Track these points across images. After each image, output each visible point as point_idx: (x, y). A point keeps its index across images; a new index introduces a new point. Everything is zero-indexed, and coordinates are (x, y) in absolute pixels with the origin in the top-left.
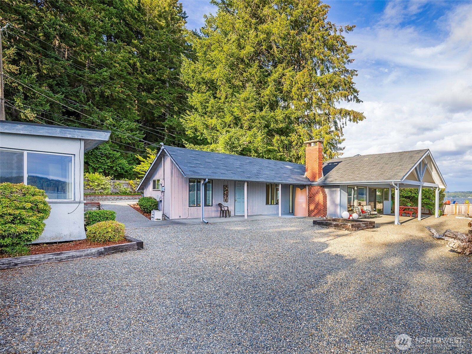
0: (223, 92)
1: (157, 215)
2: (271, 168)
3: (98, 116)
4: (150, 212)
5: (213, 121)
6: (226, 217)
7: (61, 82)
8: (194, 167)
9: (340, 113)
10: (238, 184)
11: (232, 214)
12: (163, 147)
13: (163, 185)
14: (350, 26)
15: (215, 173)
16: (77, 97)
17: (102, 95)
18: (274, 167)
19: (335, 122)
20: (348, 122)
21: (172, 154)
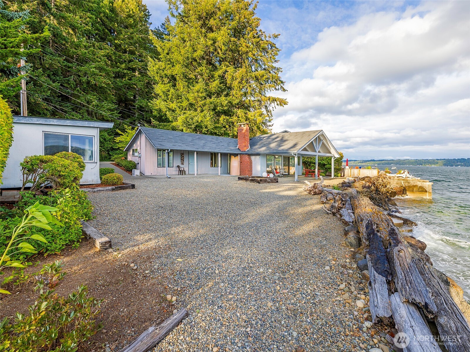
0: (181, 84)
1: (137, 172)
2: (214, 142)
3: (85, 99)
4: (131, 171)
5: (173, 106)
6: (182, 174)
7: (56, 72)
8: (161, 142)
9: (269, 100)
10: (190, 153)
11: (187, 173)
12: (140, 128)
13: (140, 153)
14: (276, 34)
15: (175, 146)
16: (69, 84)
17: (88, 82)
18: (216, 141)
19: (266, 107)
20: (277, 106)
21: (146, 133)
